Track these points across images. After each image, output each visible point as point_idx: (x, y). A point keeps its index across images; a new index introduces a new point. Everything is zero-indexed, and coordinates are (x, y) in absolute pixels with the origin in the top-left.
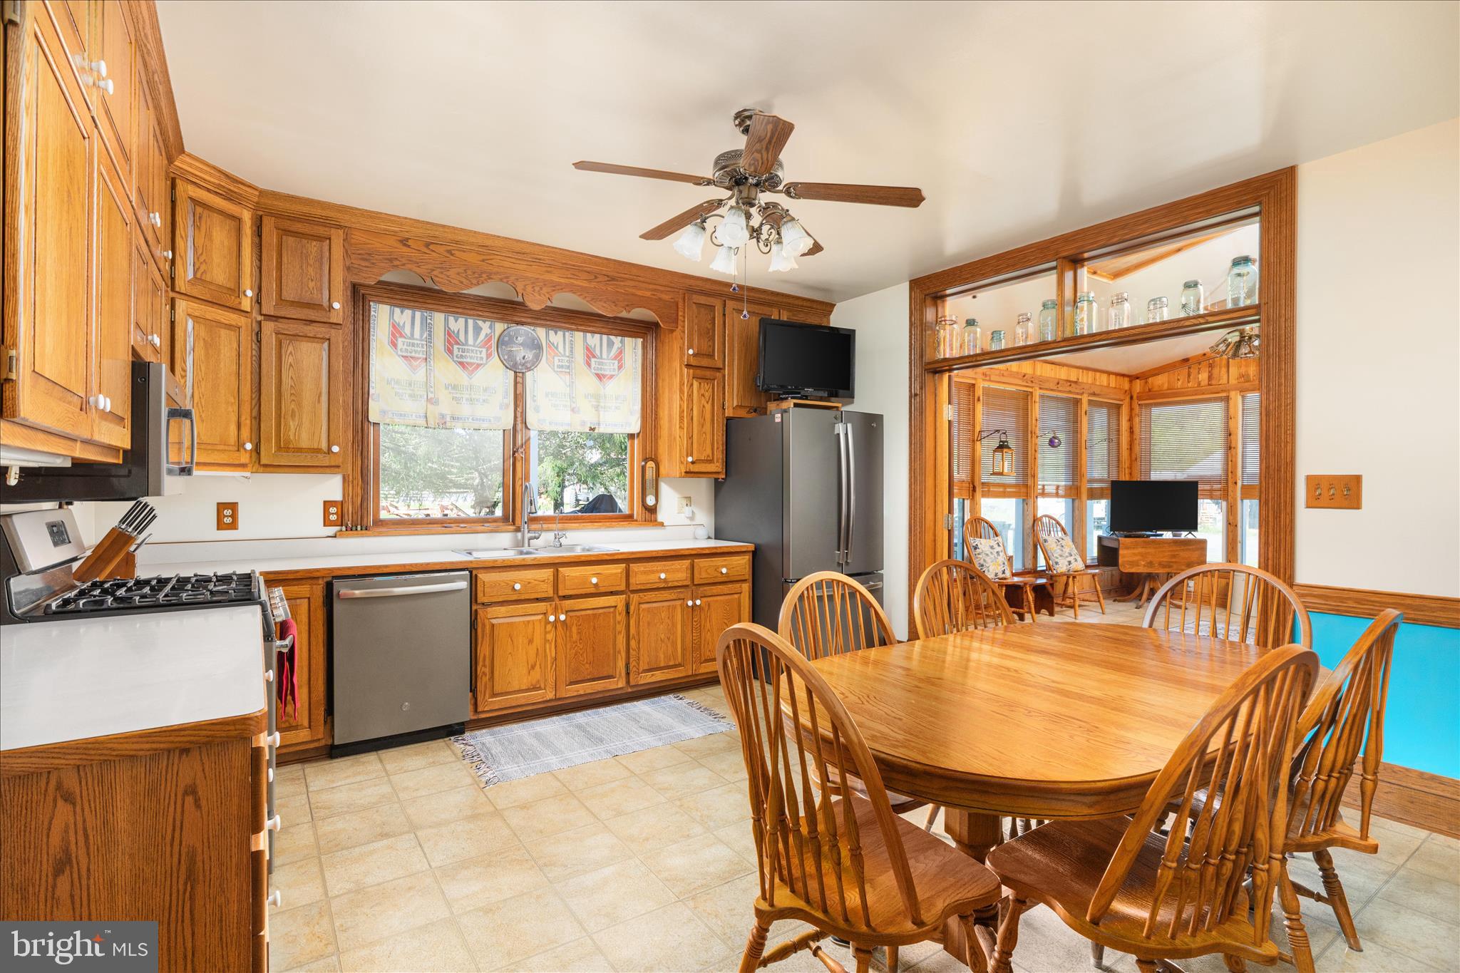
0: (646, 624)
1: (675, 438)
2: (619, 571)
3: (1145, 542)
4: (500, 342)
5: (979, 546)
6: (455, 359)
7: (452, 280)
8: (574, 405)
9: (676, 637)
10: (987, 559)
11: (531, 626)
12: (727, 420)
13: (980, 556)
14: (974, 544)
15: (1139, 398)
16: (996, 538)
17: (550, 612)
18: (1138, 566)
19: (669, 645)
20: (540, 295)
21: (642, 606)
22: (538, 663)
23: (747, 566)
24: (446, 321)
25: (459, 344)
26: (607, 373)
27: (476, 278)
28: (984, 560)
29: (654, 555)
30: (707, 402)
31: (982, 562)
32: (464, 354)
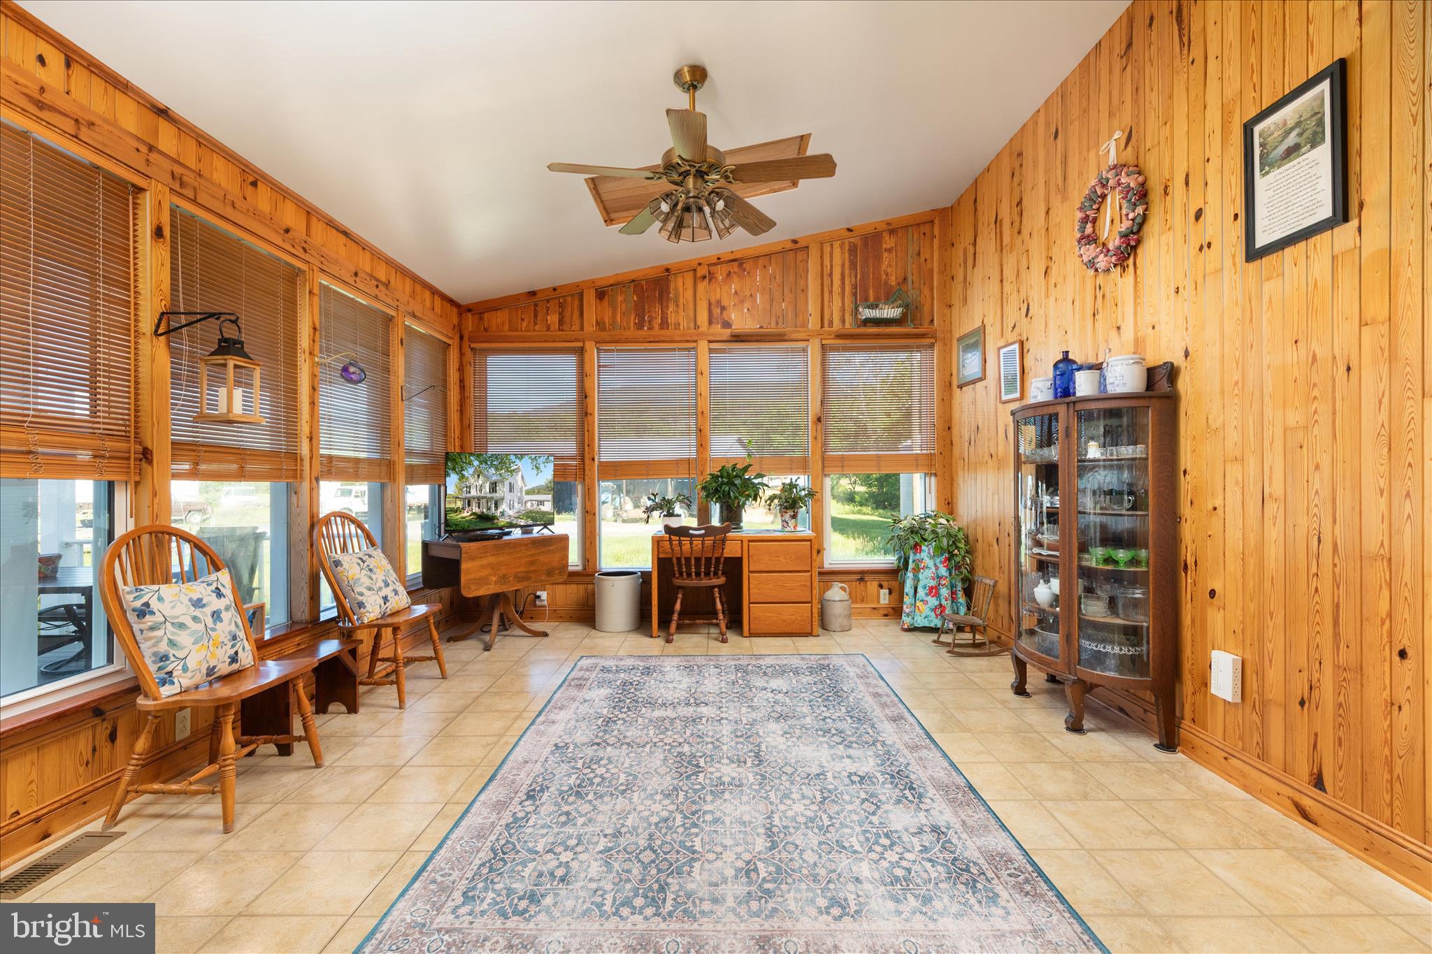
3: (496, 547)
5: (154, 605)
10: (183, 638)
13: (159, 633)
14: (138, 604)
15: (471, 340)
16: (213, 577)
18: (489, 584)
28: (172, 643)
31: (163, 647)
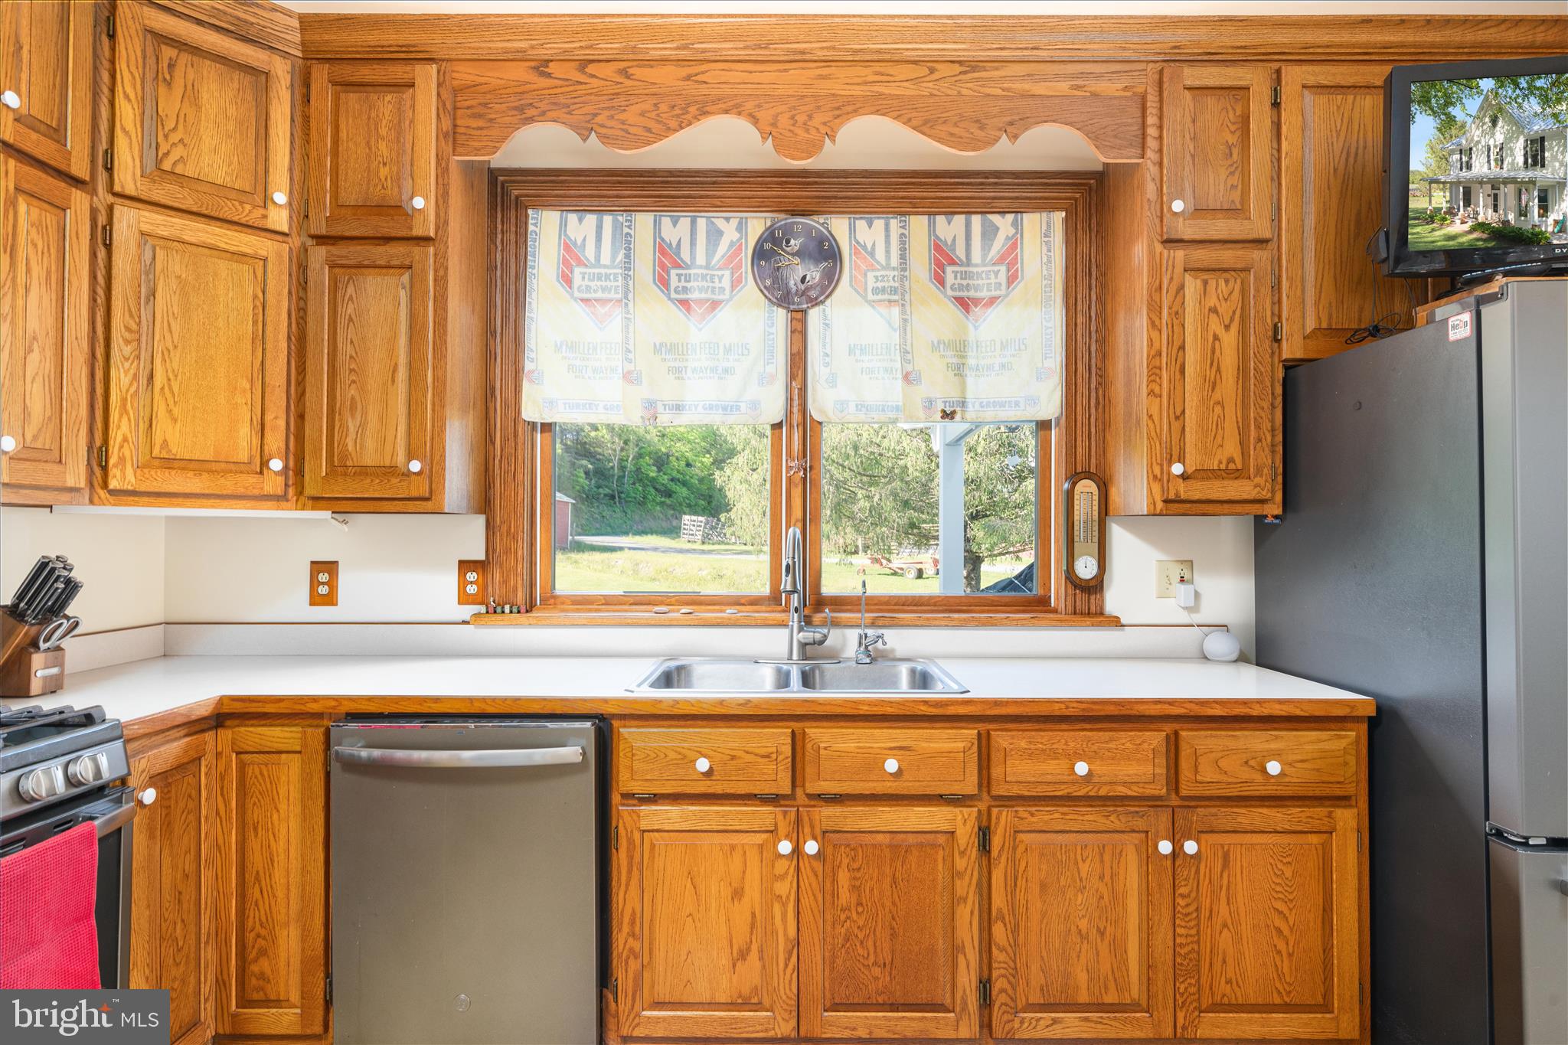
0: (1035, 889)
1: (1138, 422)
2: (960, 745)
4: (761, 254)
6: (673, 295)
7: (632, 130)
8: (909, 368)
9: (1125, 932)
11: (737, 857)
12: (1287, 368)
17: (783, 829)
19: (1104, 948)
20: (807, 131)
21: (1021, 836)
22: (755, 947)
23: (1352, 761)
24: (657, 224)
25: (679, 266)
26: (984, 294)
27: (678, 116)
29: (1057, 710)
30: (1227, 327)
32: (688, 285)
